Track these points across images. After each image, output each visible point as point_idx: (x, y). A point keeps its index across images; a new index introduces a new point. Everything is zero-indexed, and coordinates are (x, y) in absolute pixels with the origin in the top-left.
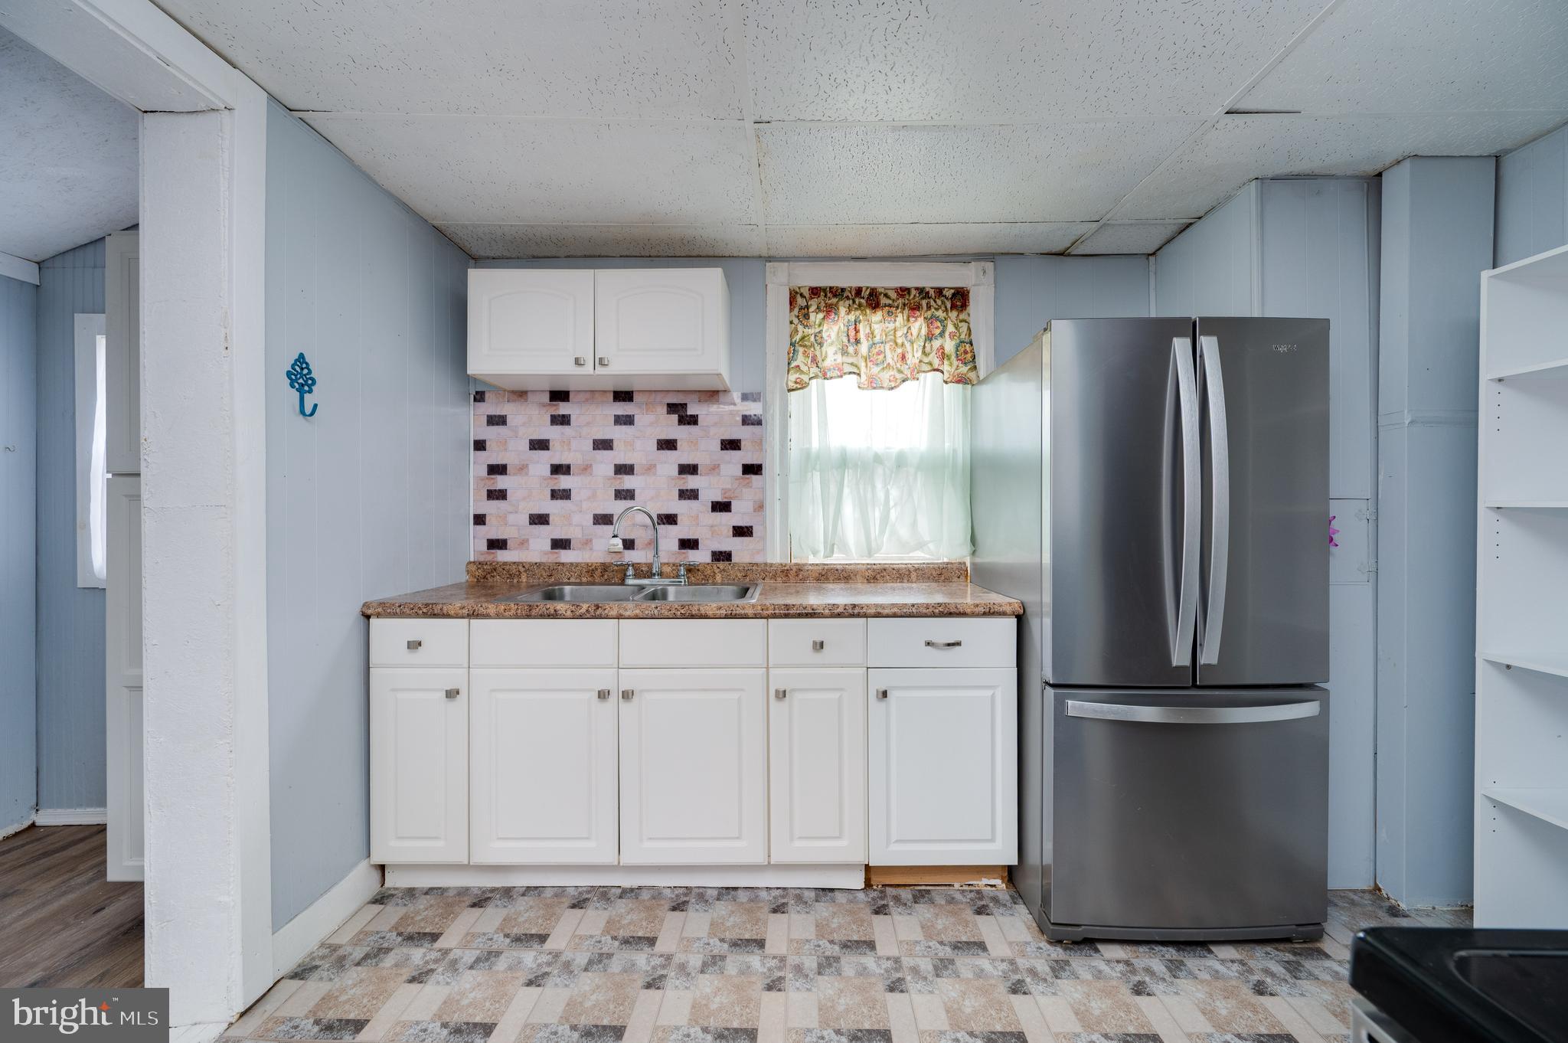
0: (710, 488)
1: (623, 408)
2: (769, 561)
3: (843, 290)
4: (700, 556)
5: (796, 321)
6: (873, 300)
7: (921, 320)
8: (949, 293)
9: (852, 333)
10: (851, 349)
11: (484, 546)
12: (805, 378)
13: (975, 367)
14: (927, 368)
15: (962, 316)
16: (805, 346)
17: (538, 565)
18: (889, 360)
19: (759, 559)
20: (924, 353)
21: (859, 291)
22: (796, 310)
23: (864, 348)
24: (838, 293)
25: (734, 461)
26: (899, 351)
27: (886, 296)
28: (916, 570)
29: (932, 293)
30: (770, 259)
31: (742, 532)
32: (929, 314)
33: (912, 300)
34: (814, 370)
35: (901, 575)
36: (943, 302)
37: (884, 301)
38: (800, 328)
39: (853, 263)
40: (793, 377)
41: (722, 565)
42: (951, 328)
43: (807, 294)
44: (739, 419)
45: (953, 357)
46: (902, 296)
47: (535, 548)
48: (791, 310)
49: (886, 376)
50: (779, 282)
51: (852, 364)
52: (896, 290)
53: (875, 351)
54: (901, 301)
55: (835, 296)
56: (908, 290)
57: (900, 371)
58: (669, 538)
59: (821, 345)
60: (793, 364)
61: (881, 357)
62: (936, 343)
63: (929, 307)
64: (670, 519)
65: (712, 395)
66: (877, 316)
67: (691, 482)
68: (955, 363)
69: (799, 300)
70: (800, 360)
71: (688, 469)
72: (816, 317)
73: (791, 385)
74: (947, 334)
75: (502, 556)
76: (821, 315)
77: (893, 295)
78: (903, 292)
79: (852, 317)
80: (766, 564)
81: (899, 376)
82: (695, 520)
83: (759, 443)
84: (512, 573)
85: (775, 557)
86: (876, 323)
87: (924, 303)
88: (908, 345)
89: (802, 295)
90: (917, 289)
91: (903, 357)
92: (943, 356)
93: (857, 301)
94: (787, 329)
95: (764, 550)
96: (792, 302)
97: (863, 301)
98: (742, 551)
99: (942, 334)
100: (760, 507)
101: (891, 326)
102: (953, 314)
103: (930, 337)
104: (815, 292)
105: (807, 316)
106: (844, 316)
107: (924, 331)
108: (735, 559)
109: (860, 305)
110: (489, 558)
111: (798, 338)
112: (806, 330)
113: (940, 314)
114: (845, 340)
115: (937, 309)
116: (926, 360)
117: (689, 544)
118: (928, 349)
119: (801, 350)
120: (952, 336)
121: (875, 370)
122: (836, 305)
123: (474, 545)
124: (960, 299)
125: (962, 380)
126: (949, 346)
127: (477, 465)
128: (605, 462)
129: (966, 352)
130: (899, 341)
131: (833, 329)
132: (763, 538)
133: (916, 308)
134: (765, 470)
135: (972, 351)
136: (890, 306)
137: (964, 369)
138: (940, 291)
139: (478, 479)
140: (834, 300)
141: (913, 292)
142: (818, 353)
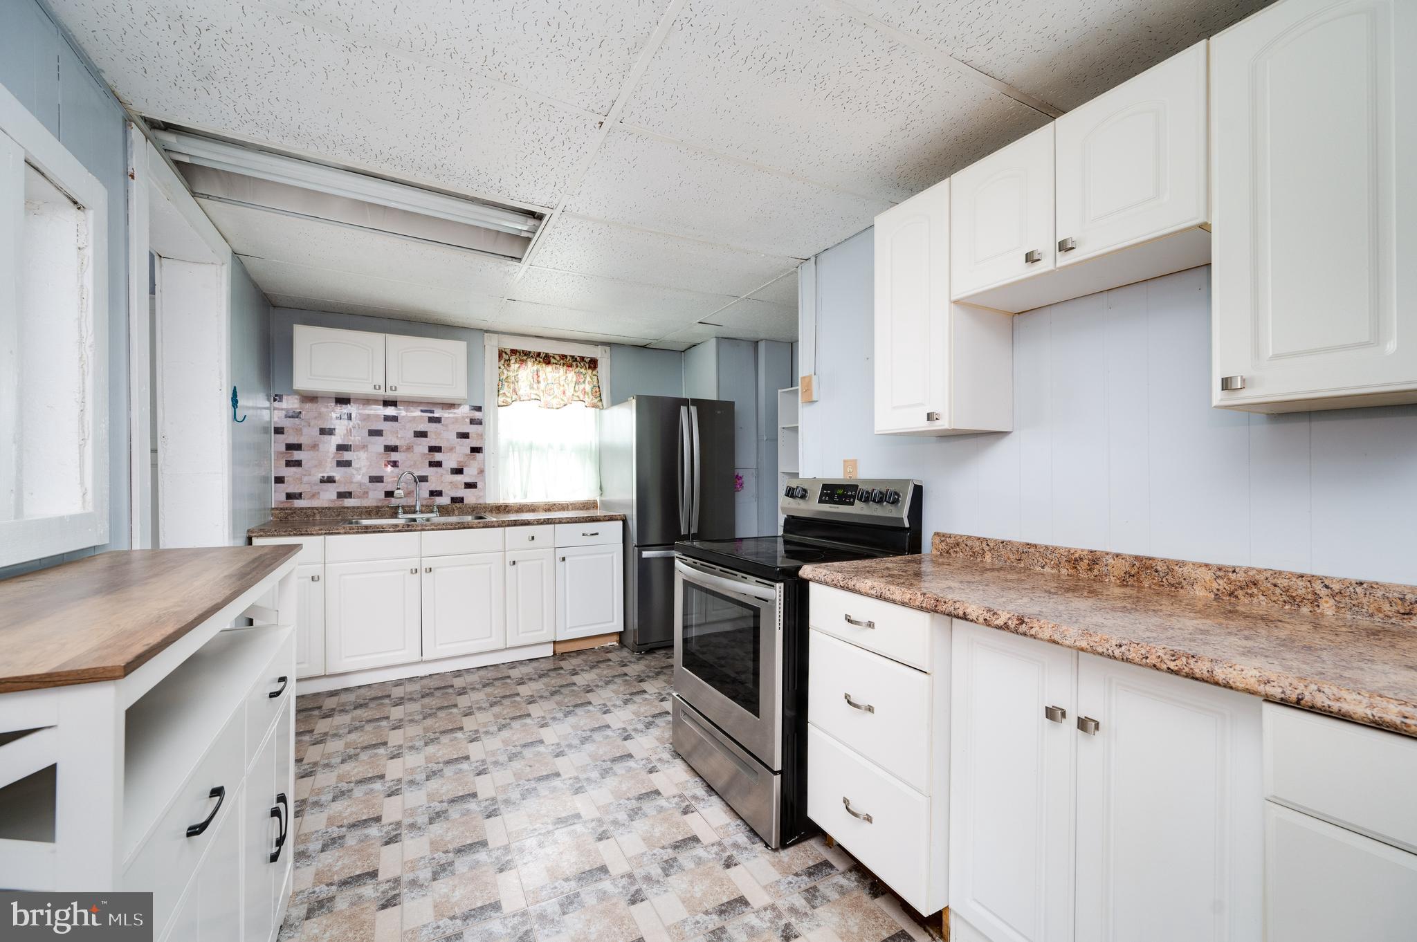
0: (450, 461)
1: (390, 411)
2: (487, 502)
3: (530, 352)
4: (444, 501)
5: (502, 367)
6: (547, 359)
7: (573, 373)
8: (588, 360)
9: (535, 377)
10: (535, 386)
11: (283, 497)
12: (509, 400)
13: (601, 400)
14: (577, 399)
15: (594, 373)
16: (508, 382)
17: (329, 508)
18: (556, 393)
19: (481, 501)
20: (575, 391)
21: (539, 354)
22: (503, 361)
23: (542, 385)
24: (527, 354)
25: (466, 445)
26: (562, 388)
27: (554, 357)
28: (571, 504)
29: (578, 359)
30: (487, 331)
31: (471, 486)
32: (577, 370)
33: (569, 361)
34: (514, 397)
35: (564, 507)
36: (584, 365)
37: (553, 360)
38: (505, 371)
39: (535, 339)
40: (501, 399)
41: (458, 505)
42: (588, 379)
43: (509, 352)
44: (468, 421)
45: (590, 394)
46: (563, 359)
47: (327, 497)
48: (499, 361)
49: (555, 402)
50: (492, 346)
51: (536, 394)
52: (559, 356)
53: (548, 388)
54: (562, 361)
55: (525, 355)
56: (566, 356)
57: (562, 400)
58: (424, 490)
59: (518, 382)
60: (501, 392)
61: (552, 392)
62: (582, 387)
63: (577, 367)
64: (423, 479)
65: (451, 406)
66: (549, 368)
67: (438, 457)
68: (591, 397)
69: (504, 355)
70: (505, 390)
71: (435, 449)
72: (514, 366)
73: (500, 403)
74: (587, 382)
75: (298, 503)
76: (517, 365)
77: (558, 358)
78: (563, 357)
79: (535, 367)
80: (486, 504)
81: (563, 403)
82: (441, 480)
83: (481, 436)
84: (309, 513)
85: (491, 499)
86: (548, 371)
87: (574, 363)
88: (566, 386)
89: (505, 353)
90: (571, 356)
91: (564, 393)
92: (585, 393)
93: (538, 359)
94: (498, 371)
95: (484, 495)
96: (500, 356)
97: (541, 360)
98: (470, 497)
99: (584, 382)
100: (481, 472)
101: (557, 375)
102: (590, 371)
103: (577, 383)
104: (514, 352)
105: (509, 365)
106: (530, 367)
107: (575, 379)
108: (465, 502)
109: (540, 362)
110: (287, 505)
111: (504, 377)
112: (509, 373)
113: (583, 370)
114: (532, 380)
115: (581, 368)
116: (576, 394)
117: (435, 493)
118: (577, 389)
119: (506, 384)
120: (589, 383)
121: (549, 398)
122: (526, 360)
123: (276, 496)
124: (593, 364)
125: (594, 406)
126: (588, 388)
127: (278, 444)
128: (378, 444)
129: (596, 392)
130: (562, 383)
131: (525, 373)
132: (484, 488)
133: (571, 366)
134: (486, 450)
135: (599, 391)
136: (556, 364)
137: (596, 401)
138: (582, 359)
139: (278, 454)
140: (525, 358)
141: (569, 358)
142: (516, 387)
